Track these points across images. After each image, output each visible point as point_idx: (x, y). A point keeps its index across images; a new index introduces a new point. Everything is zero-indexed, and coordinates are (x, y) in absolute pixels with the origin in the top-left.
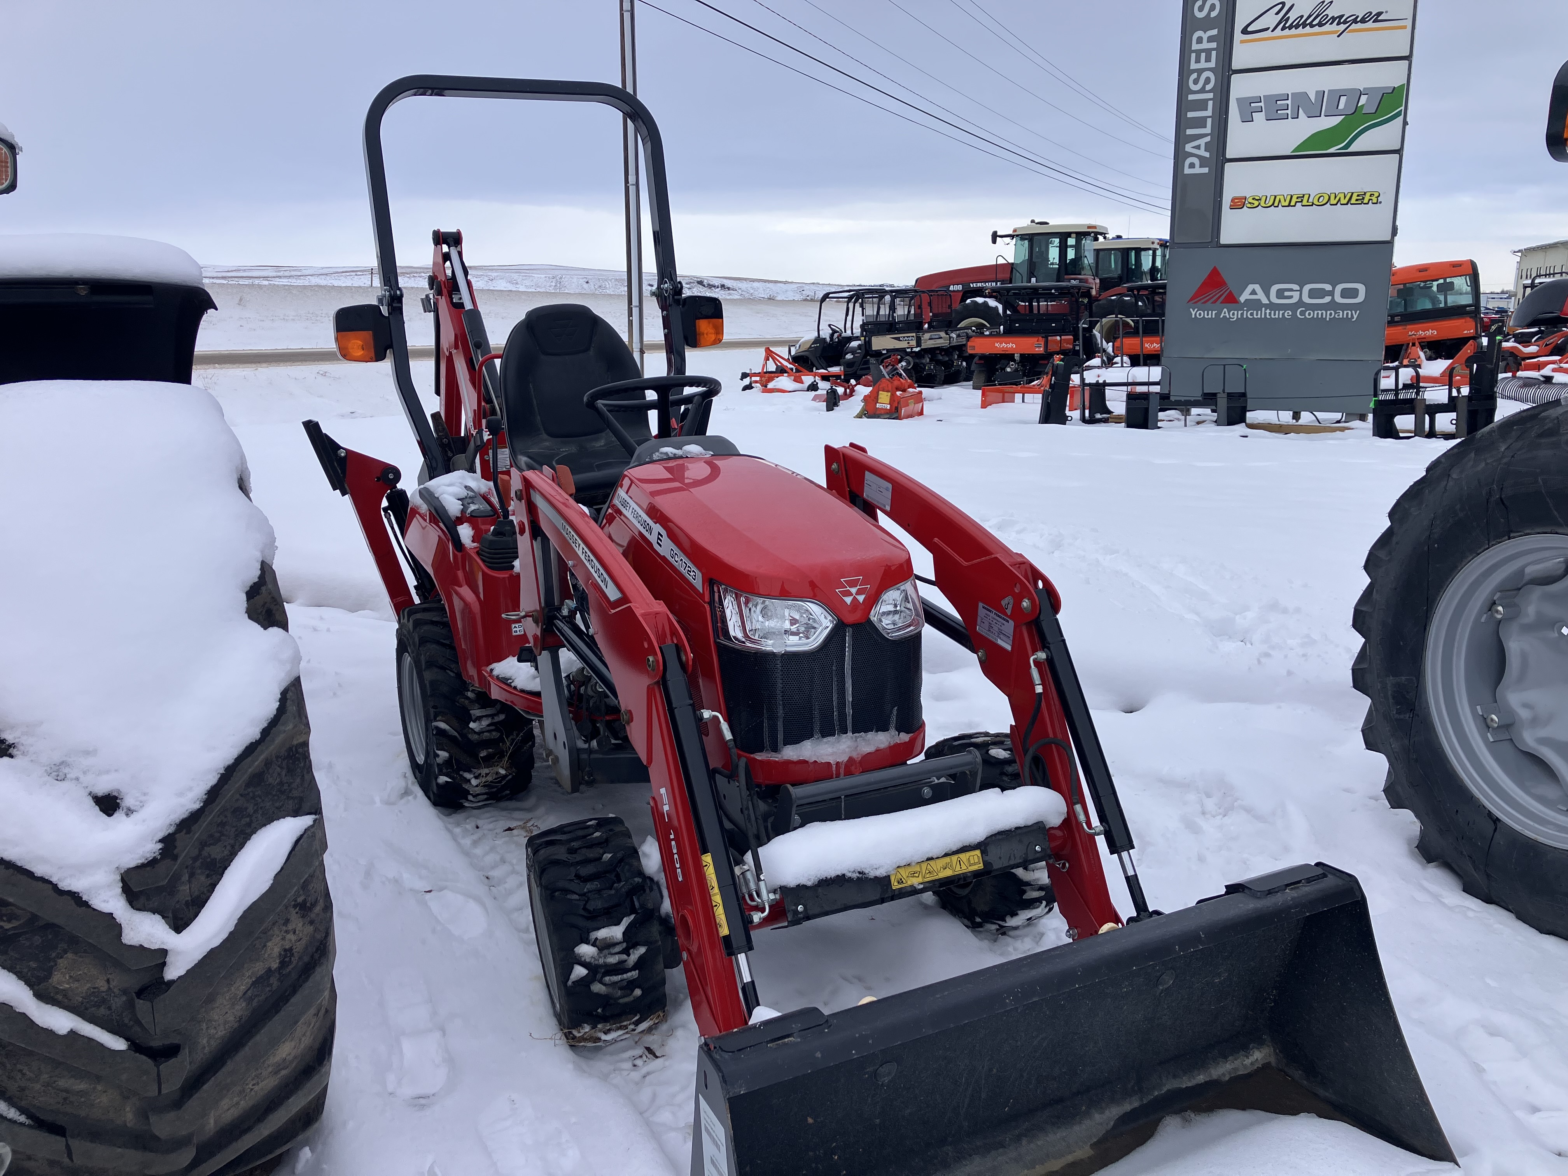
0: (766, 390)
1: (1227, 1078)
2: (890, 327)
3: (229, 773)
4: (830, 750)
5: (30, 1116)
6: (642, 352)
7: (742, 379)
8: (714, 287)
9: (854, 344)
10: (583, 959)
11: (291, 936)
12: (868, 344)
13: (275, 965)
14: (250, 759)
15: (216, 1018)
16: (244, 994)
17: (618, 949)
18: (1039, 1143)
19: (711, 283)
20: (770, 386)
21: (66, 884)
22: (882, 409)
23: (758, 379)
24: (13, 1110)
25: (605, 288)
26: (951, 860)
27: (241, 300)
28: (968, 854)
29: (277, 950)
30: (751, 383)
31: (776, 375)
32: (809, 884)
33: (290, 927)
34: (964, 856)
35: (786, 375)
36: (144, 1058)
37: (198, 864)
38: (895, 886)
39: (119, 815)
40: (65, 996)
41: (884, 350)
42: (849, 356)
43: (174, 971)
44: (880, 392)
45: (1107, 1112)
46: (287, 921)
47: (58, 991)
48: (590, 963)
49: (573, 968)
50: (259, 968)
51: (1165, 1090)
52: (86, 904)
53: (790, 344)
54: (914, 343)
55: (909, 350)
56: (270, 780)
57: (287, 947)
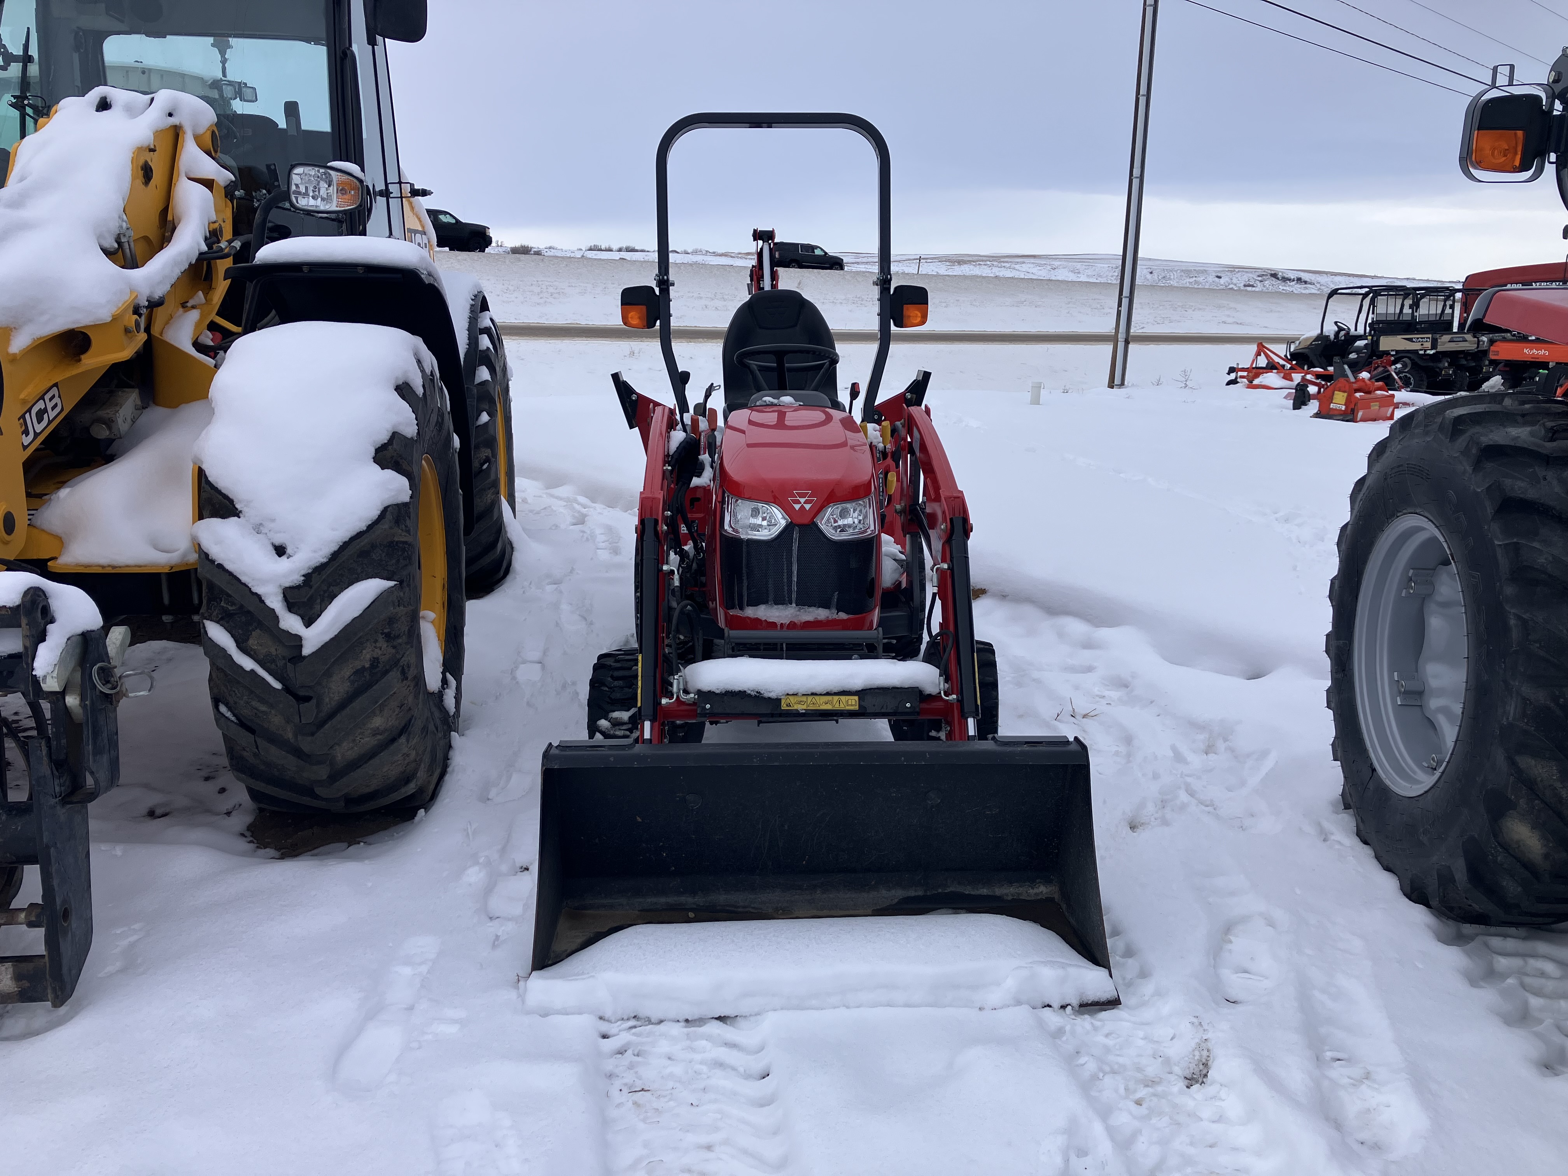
0: (1251, 386)
1: (1010, 898)
2: (1407, 327)
3: (345, 546)
4: (777, 614)
5: (238, 719)
6: (1127, 342)
7: (1229, 374)
8: (1290, 280)
9: (1360, 343)
10: (600, 728)
11: (377, 650)
12: (1375, 344)
13: (367, 665)
14: (359, 540)
15: (334, 688)
16: (349, 677)
17: (624, 727)
18: (831, 896)
19: (1286, 276)
20: (1256, 382)
21: (255, 589)
22: (1336, 409)
23: (1245, 374)
24: (229, 713)
25: (1170, 279)
26: (833, 698)
27: (799, 284)
28: (848, 697)
29: (368, 656)
30: (1236, 378)
31: (1265, 371)
32: (717, 692)
33: (378, 645)
34: (843, 698)
35: (1275, 371)
36: (291, 697)
37: (326, 595)
38: (784, 707)
39: (284, 558)
40: (255, 653)
41: (1392, 351)
42: (1353, 356)
43: (306, 651)
44: (1336, 392)
45: (893, 892)
46: (376, 641)
47: (252, 649)
48: (604, 732)
49: (595, 734)
50: (358, 665)
51: (948, 890)
52: (263, 602)
53: (1289, 341)
54: (1428, 345)
55: (1422, 352)
56: (374, 557)
57: (375, 656)
